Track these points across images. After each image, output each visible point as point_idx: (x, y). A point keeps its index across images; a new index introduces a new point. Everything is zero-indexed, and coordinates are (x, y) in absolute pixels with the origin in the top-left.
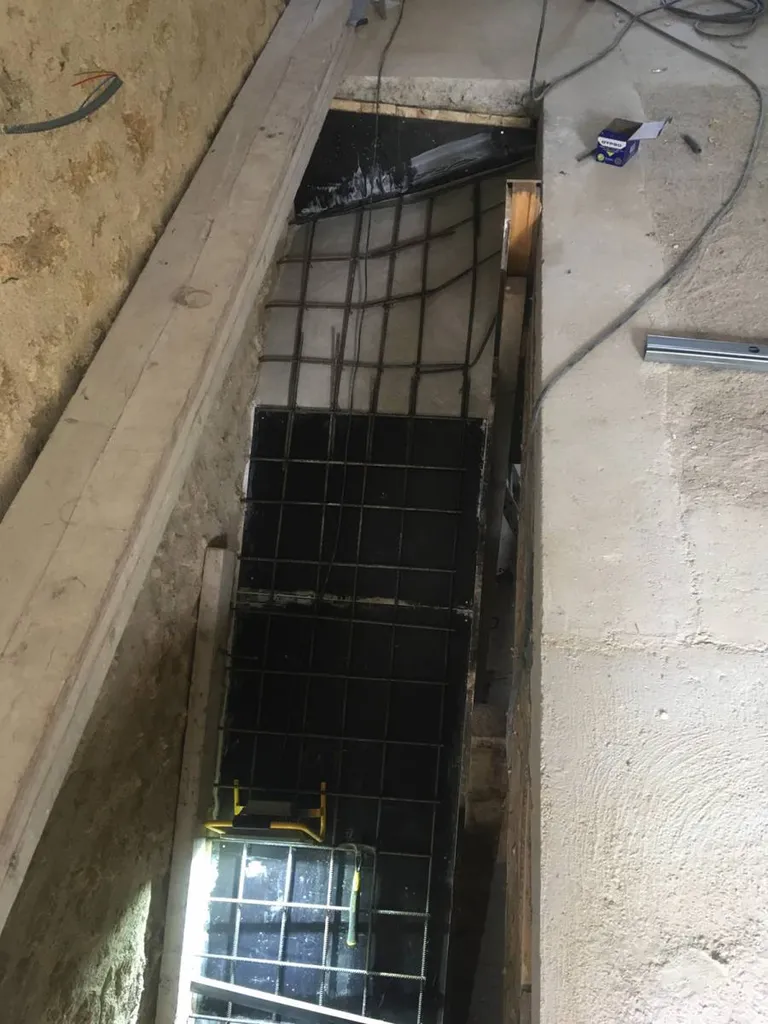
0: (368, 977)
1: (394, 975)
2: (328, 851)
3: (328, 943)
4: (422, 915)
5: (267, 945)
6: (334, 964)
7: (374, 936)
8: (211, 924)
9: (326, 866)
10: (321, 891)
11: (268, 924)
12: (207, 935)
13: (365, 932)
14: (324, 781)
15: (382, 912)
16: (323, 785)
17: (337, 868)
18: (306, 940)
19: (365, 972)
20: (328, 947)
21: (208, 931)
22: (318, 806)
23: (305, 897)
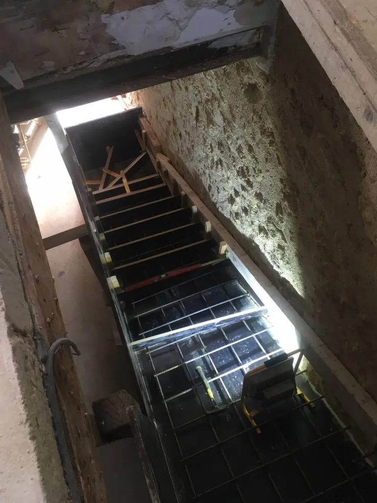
0: (184, 361)
1: (171, 369)
2: (235, 400)
3: (212, 366)
4: (167, 400)
5: (243, 350)
6: (204, 359)
7: (190, 380)
8: (276, 344)
9: (232, 395)
10: (228, 384)
11: (248, 357)
12: (274, 338)
13: (195, 380)
14: (260, 434)
15: (190, 390)
16: (259, 431)
17: (226, 397)
18: (224, 361)
19: (186, 363)
20: (211, 364)
21: (275, 340)
22: (254, 418)
23: (236, 377)
